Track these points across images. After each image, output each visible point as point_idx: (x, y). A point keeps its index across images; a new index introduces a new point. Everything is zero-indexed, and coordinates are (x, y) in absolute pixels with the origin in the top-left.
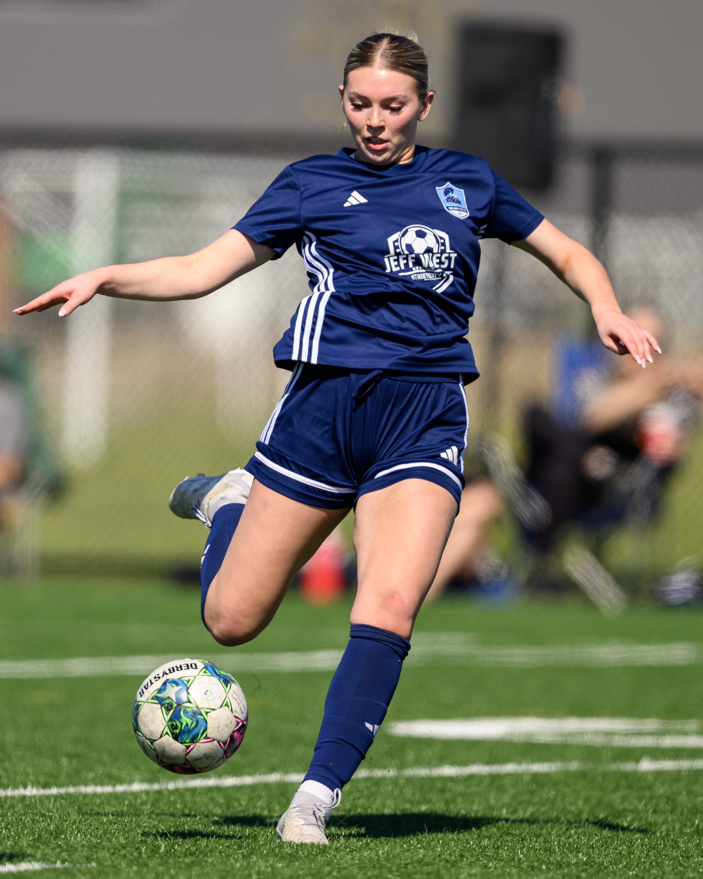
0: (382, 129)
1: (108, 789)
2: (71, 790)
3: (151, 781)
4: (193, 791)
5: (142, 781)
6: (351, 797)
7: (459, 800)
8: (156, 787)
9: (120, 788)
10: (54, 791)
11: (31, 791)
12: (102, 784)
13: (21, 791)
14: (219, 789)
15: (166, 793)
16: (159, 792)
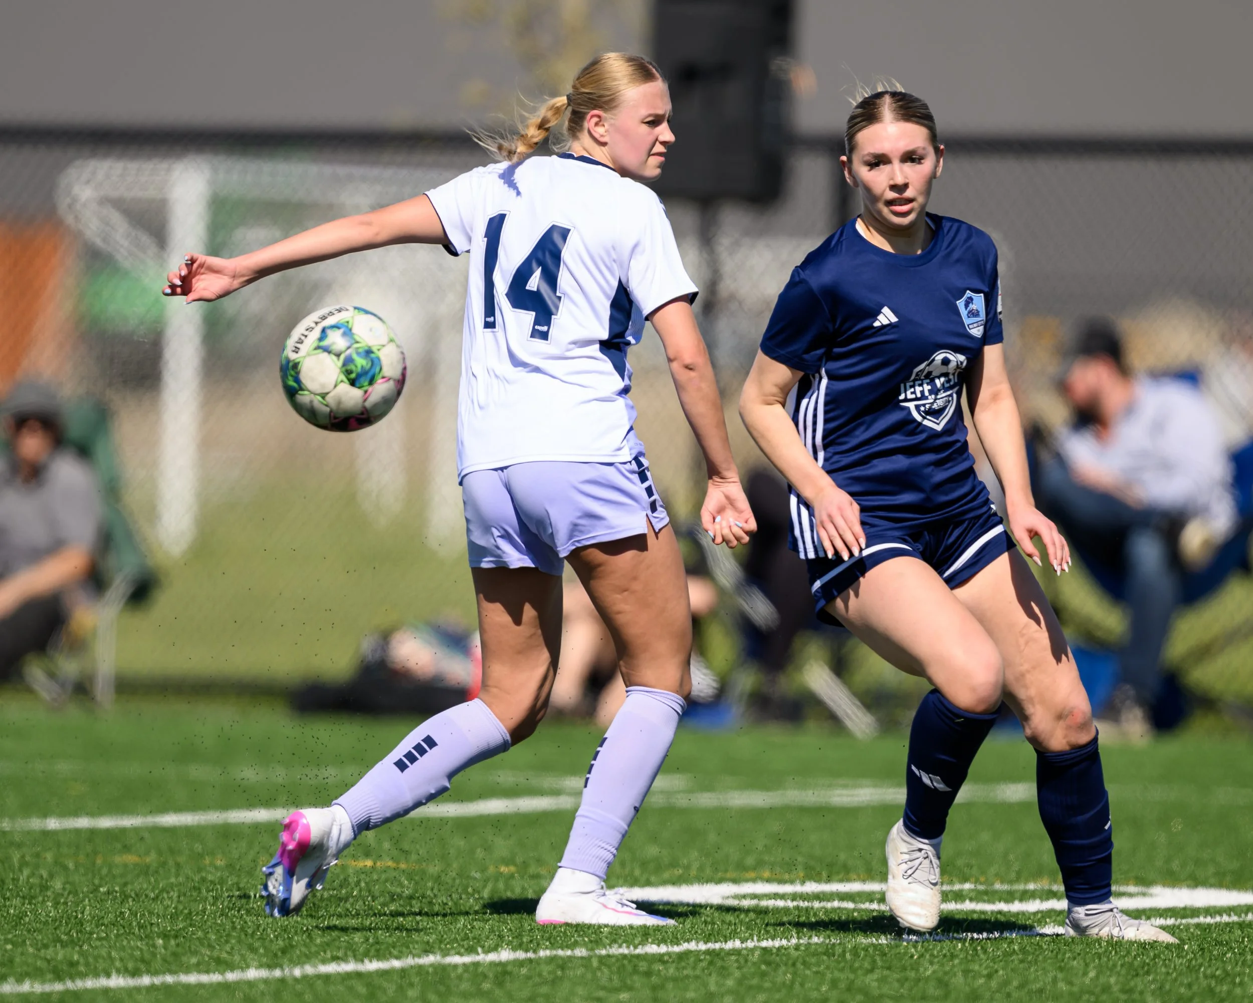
0: (906, 186)
1: (216, 978)
2: (169, 979)
3: (270, 967)
4: (327, 978)
5: (260, 966)
6: (530, 983)
7: (670, 986)
8: (277, 973)
9: (231, 976)
10: (146, 980)
11: (116, 982)
12: (207, 972)
13: (103, 982)
14: (359, 975)
15: (290, 982)
16: (282, 980)
